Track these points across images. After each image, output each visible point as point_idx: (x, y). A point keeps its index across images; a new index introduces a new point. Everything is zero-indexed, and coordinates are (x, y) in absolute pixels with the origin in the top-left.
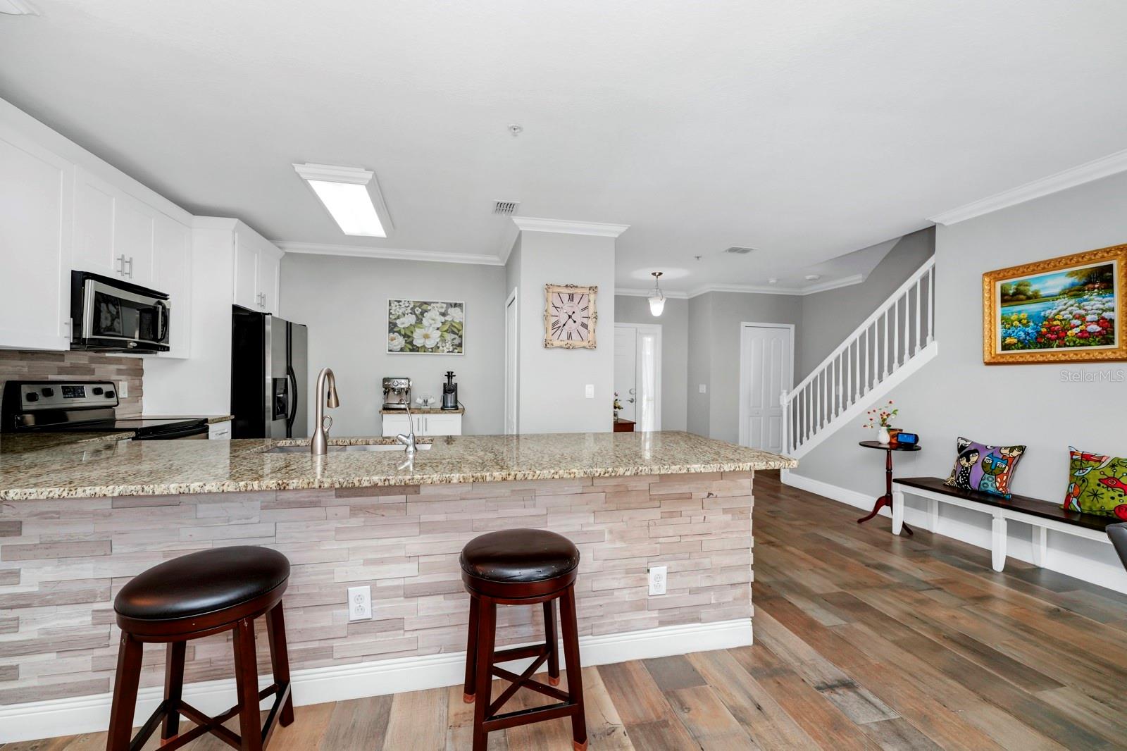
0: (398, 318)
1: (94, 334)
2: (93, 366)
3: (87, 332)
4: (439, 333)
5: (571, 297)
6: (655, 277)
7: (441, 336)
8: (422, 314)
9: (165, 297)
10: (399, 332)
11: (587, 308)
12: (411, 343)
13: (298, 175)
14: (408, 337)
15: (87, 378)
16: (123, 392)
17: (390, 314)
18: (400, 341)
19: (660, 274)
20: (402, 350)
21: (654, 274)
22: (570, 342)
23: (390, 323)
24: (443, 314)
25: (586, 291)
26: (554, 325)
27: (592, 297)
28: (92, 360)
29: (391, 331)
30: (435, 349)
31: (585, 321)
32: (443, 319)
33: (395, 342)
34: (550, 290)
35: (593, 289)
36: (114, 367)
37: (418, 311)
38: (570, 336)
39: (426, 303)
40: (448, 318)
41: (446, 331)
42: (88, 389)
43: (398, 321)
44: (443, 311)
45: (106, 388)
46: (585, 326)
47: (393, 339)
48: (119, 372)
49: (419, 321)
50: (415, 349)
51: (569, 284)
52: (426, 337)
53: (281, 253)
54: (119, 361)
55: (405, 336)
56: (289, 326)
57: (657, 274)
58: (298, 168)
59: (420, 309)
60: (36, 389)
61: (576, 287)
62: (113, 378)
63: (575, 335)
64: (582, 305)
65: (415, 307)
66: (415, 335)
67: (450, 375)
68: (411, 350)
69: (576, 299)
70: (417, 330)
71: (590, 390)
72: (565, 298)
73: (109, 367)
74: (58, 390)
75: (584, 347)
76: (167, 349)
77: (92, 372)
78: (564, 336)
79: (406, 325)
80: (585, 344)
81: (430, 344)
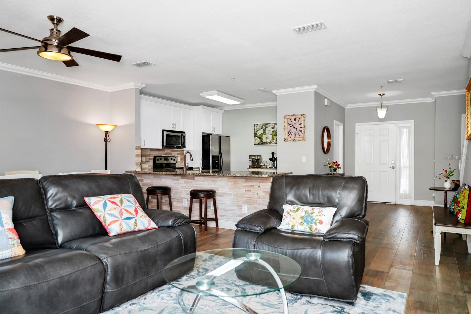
0: (257, 131)
1: (166, 144)
2: (172, 152)
3: (165, 145)
4: (271, 136)
5: (295, 120)
6: (381, 96)
7: (272, 137)
8: (265, 129)
9: (184, 132)
10: (258, 137)
11: (301, 124)
12: (262, 141)
13: (201, 96)
14: (261, 138)
15: (170, 156)
16: (179, 159)
17: (255, 129)
18: (258, 140)
19: (383, 94)
20: (259, 144)
21: (380, 95)
22: (295, 138)
23: (255, 133)
24: (273, 128)
25: (300, 116)
26: (288, 132)
27: (303, 119)
28: (171, 151)
29: (255, 136)
30: (270, 143)
31: (301, 129)
32: (273, 130)
33: (256, 141)
34: (286, 118)
35: (303, 115)
36: (176, 153)
37: (264, 127)
38: (295, 136)
39: (267, 124)
40: (275, 130)
41: (274, 135)
42: (169, 159)
43: (257, 132)
44: (273, 126)
45: (173, 158)
46: (301, 131)
47: (255, 140)
48: (178, 154)
49: (264, 131)
50: (263, 143)
51: (293, 114)
52: (267, 138)
53: (222, 111)
54: (178, 151)
55: (260, 138)
56: (220, 137)
57: (382, 94)
58: (201, 95)
59: (265, 127)
60: (159, 158)
61: (296, 115)
62: (176, 155)
63: (297, 136)
64: (299, 123)
65: (263, 126)
66: (263, 138)
67: (273, 154)
68: (262, 144)
69: (297, 120)
70: (264, 135)
71: (304, 159)
72: (293, 120)
73: (175, 152)
74: (163, 159)
75: (300, 140)
76: (185, 147)
77: (171, 154)
78: (293, 136)
79: (260, 134)
80: (301, 139)
81: (268, 141)
